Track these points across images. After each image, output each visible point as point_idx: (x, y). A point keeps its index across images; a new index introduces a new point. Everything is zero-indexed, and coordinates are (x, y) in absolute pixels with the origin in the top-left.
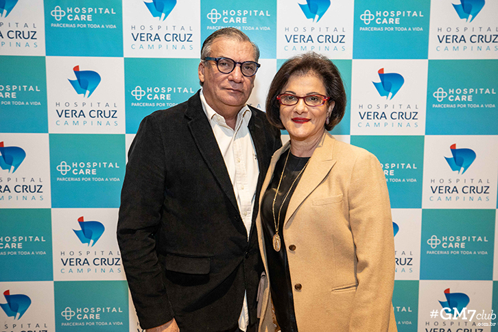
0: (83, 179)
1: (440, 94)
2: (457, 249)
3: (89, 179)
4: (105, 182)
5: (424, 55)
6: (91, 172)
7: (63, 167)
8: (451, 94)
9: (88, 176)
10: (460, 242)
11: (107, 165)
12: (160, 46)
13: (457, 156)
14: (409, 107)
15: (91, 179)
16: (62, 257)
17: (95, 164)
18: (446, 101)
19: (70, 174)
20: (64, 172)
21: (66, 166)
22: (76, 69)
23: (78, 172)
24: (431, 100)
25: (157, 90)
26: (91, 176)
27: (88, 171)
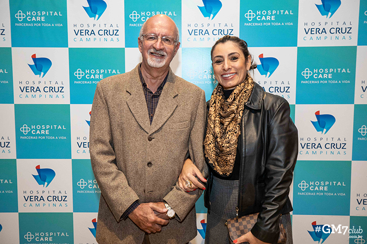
0: (39, 137)
1: (307, 73)
2: (321, 191)
3: (44, 138)
4: (55, 139)
5: (294, 43)
6: (45, 133)
7: (25, 129)
8: (316, 73)
9: (43, 135)
10: (324, 186)
11: (57, 127)
12: (95, 39)
13: (320, 120)
14: (283, 83)
15: (46, 138)
16: (25, 195)
17: (48, 127)
18: (311, 78)
19: (30, 134)
20: (25, 133)
21: (27, 128)
22: (34, 57)
23: (36, 132)
24: (299, 78)
25: (93, 71)
26: (45, 135)
27: (43, 132)
